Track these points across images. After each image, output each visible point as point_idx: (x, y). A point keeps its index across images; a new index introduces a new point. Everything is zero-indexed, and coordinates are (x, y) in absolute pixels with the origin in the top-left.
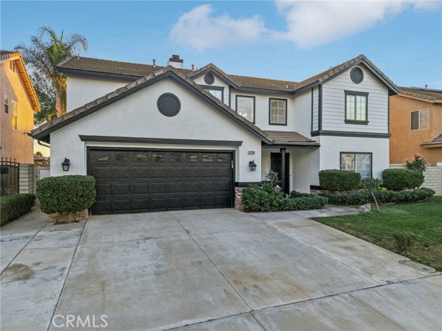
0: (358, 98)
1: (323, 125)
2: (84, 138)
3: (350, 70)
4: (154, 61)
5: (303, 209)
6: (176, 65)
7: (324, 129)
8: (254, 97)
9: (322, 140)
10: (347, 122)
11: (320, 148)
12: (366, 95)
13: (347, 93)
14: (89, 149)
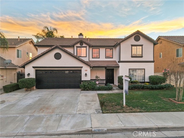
0: (138, 47)
1: (121, 59)
2: (34, 67)
3: (134, 36)
4: (72, 36)
5: (102, 90)
6: (81, 37)
7: (121, 60)
8: (99, 49)
9: (120, 64)
10: (132, 57)
11: (120, 67)
12: (142, 46)
13: (132, 46)
14: (36, 70)
